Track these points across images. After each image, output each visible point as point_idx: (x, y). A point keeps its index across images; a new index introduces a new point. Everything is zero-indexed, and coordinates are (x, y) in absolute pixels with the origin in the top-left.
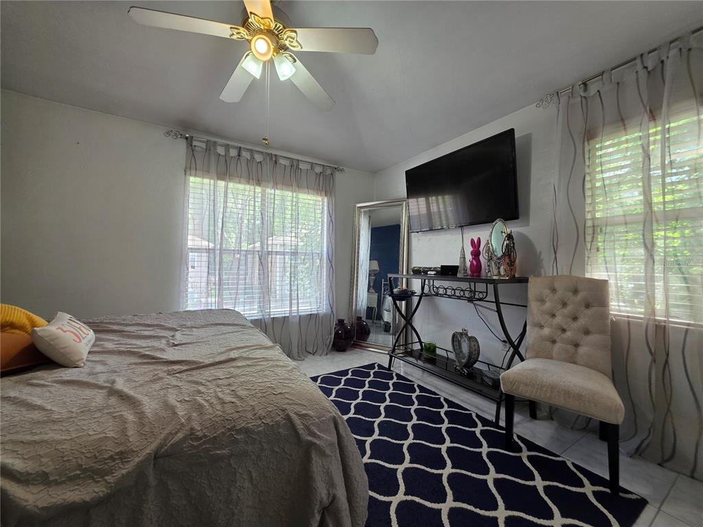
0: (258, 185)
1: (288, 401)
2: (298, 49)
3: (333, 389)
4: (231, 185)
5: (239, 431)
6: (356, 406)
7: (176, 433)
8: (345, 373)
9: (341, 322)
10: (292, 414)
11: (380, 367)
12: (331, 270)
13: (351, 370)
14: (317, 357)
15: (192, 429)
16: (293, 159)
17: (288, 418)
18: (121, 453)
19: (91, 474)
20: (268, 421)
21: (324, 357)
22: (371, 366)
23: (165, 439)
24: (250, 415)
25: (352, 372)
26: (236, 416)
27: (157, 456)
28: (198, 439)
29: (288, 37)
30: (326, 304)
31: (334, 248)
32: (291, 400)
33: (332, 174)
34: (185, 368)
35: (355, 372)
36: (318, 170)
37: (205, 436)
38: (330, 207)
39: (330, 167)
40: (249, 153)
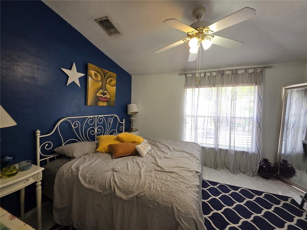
0: (213, 87)
1: (176, 201)
2: (212, 33)
3: (245, 199)
5: (156, 202)
6: (255, 217)
7: (142, 193)
8: (260, 193)
9: (266, 161)
10: (174, 207)
11: (293, 201)
12: (259, 128)
13: (265, 193)
14: (245, 176)
15: (145, 194)
16: (233, 70)
17: (172, 207)
18: (131, 191)
19: (126, 193)
20: (166, 204)
21: (250, 177)
22: (286, 198)
23: (139, 193)
24: (161, 199)
25: (265, 195)
26: (157, 196)
27: (137, 197)
28: (146, 198)
29: (205, 31)
30: (255, 148)
31: (261, 116)
32: (176, 200)
33: (261, 71)
35: (267, 196)
36: (251, 71)
37: (148, 198)
38: (260, 91)
39: (260, 67)
40: (209, 73)
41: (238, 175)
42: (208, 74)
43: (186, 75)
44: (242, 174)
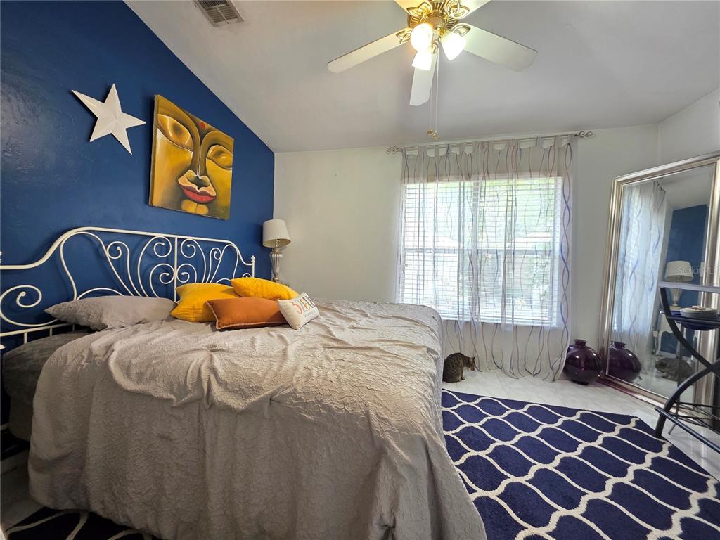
0: (467, 180)
1: (376, 399)
2: (466, 14)
3: (539, 424)
4: (441, 185)
5: (325, 407)
6: (564, 460)
7: (287, 388)
8: (572, 412)
9: (580, 344)
10: (372, 414)
11: (640, 424)
12: (566, 272)
13: (581, 412)
14: (537, 380)
15: (295, 390)
16: (509, 140)
17: (367, 414)
18: (258, 388)
19: (242, 393)
20: (349, 409)
22: (625, 419)
23: (279, 389)
24: (336, 397)
25: (582, 415)
26: (327, 393)
27: (271, 399)
28: (297, 399)
29: (450, 9)
30: (558, 317)
31: (570, 243)
32: (378, 399)
33: (569, 144)
34: (336, 345)
35: (585, 417)
36: (547, 144)
37: (301, 399)
38: (567, 188)
39: (567, 135)
40: (458, 148)
41: (521, 379)
42: (455, 151)
43: (404, 151)
44: (530, 378)
